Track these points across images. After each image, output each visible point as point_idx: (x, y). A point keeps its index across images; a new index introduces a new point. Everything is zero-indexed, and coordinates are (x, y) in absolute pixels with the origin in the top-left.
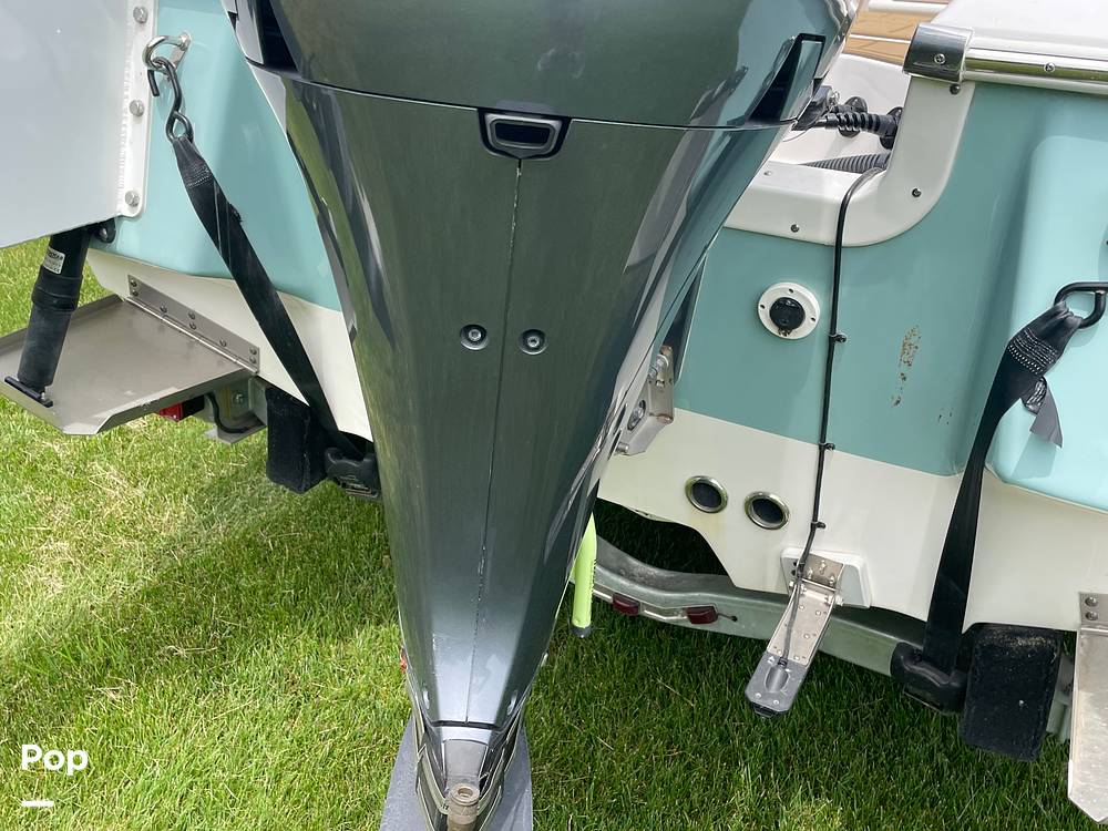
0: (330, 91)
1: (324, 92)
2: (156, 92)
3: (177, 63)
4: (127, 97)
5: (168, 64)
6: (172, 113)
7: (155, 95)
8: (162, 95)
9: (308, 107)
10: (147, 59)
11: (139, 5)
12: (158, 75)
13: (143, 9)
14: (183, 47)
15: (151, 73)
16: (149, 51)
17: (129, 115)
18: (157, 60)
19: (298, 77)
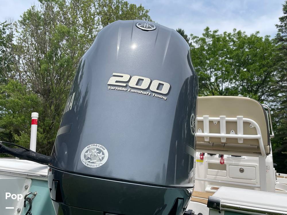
0: (70, 207)
1: (68, 207)
2: (25, 206)
3: (32, 199)
4: (17, 207)
5: (30, 199)
6: (28, 211)
7: (24, 207)
8: (26, 207)
9: (64, 210)
10: (25, 198)
11: (27, 185)
12: (27, 202)
13: (27, 186)
14: (35, 195)
15: (25, 201)
16: (26, 196)
17: (16, 212)
18: (28, 198)
19: (63, 204)
